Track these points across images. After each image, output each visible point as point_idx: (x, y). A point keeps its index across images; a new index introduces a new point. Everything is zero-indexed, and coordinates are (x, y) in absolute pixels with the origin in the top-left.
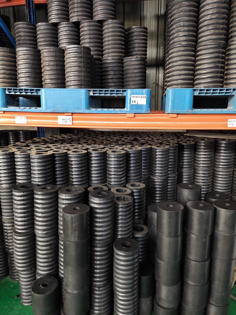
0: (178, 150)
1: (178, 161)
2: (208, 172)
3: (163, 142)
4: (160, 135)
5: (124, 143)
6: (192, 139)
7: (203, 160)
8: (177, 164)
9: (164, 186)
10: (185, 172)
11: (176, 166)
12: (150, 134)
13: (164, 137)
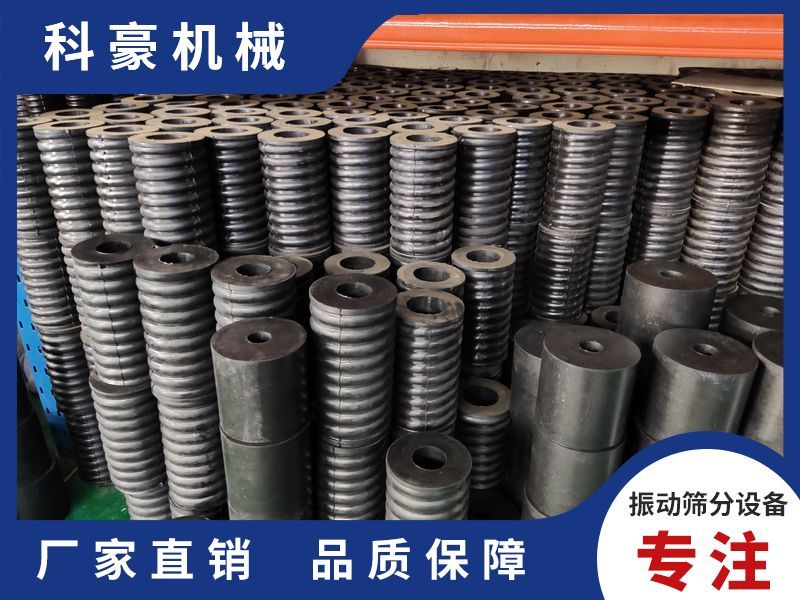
0: (643, 137)
1: (639, 176)
2: (740, 217)
3: (596, 108)
4: (589, 84)
5: (461, 108)
6: (697, 100)
7: (728, 174)
8: (633, 187)
9: (582, 259)
10: (659, 215)
11: (630, 192)
12: (555, 79)
13: (601, 91)
